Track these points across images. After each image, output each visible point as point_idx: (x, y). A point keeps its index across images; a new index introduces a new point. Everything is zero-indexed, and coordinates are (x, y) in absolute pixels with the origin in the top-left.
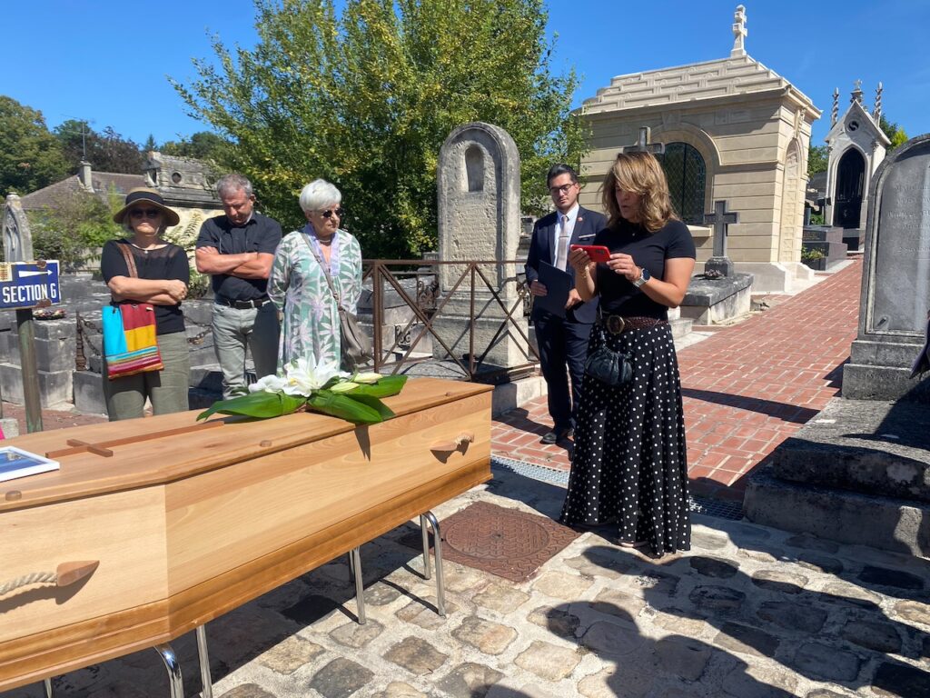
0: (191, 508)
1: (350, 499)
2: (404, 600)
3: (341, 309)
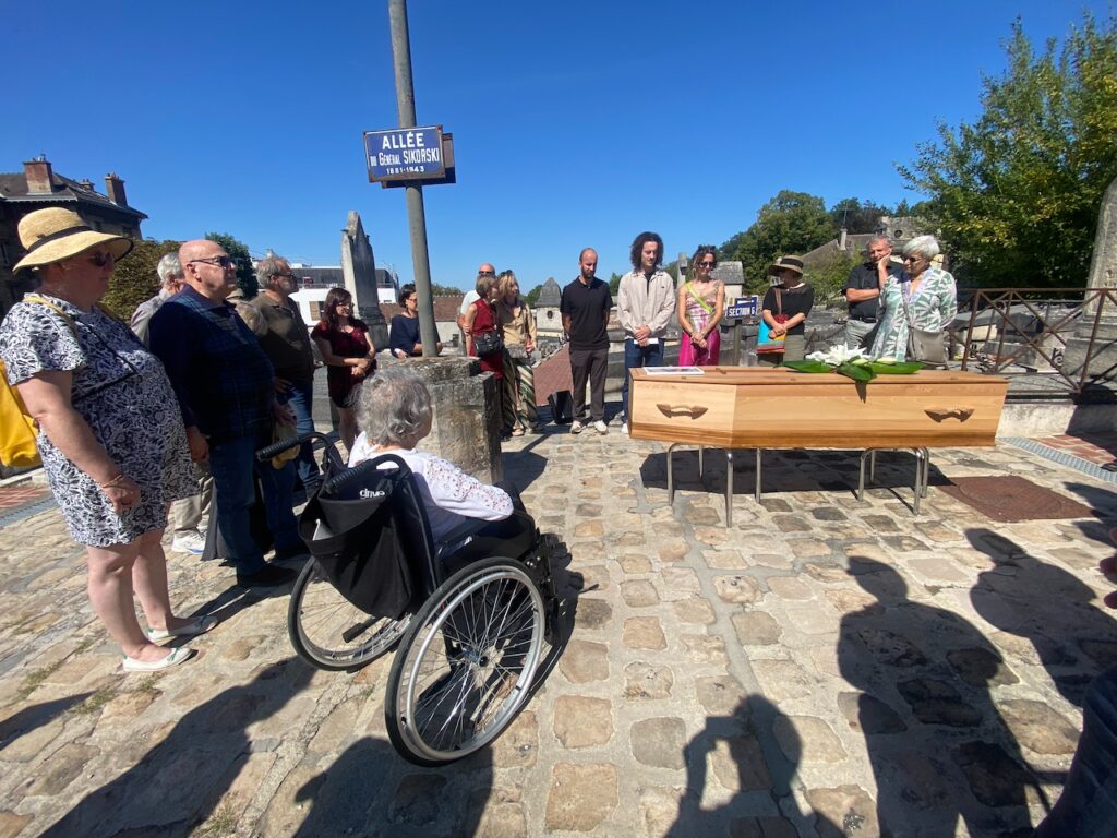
0: (748, 398)
1: (845, 420)
2: (897, 501)
3: (909, 327)
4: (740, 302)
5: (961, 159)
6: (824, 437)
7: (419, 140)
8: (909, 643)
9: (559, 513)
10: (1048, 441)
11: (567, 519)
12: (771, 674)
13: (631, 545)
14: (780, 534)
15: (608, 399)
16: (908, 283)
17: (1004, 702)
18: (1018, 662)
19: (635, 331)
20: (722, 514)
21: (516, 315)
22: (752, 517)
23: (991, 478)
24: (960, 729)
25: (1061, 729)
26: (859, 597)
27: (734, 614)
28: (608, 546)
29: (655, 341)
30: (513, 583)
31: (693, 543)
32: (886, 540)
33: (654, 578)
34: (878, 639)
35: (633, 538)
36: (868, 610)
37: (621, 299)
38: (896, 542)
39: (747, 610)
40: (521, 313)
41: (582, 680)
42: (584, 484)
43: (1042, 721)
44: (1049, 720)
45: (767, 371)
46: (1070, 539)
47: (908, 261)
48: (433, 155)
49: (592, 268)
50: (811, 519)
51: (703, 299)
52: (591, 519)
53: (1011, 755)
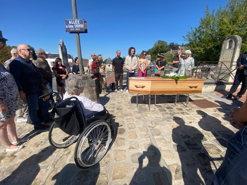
0: (154, 84)
1: (173, 88)
2: (183, 105)
3: (185, 69)
4: (151, 63)
5: (195, 34)
6: (169, 92)
7: (78, 22)
8: (186, 134)
9: (113, 110)
10: (211, 92)
11: (115, 111)
12: (159, 142)
13: (129, 116)
14: (160, 112)
15: (123, 84)
16: (185, 60)
17: (205, 144)
18: (207, 136)
19: (129, 69)
20: (148, 108)
21: (102, 65)
22: (154, 109)
23: (200, 100)
24: (197, 150)
25: (216, 149)
26: (176, 125)
27: (151, 130)
28: (124, 116)
29: (133, 72)
30: (104, 125)
31: (142, 115)
32: (181, 113)
33: (134, 123)
34: (180, 133)
35: (129, 115)
36: (178, 127)
37: (126, 62)
38: (183, 113)
39: (154, 129)
40: (103, 65)
41: (119, 146)
42: (118, 103)
43: (212, 148)
44: (214, 148)
45: (157, 78)
46: (216, 112)
47: (185, 55)
48: (82, 26)
49: (119, 55)
50: (166, 109)
51: (144, 63)
52: (120, 111)
53: (207, 155)
